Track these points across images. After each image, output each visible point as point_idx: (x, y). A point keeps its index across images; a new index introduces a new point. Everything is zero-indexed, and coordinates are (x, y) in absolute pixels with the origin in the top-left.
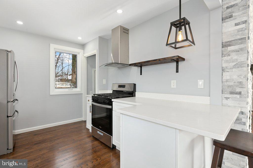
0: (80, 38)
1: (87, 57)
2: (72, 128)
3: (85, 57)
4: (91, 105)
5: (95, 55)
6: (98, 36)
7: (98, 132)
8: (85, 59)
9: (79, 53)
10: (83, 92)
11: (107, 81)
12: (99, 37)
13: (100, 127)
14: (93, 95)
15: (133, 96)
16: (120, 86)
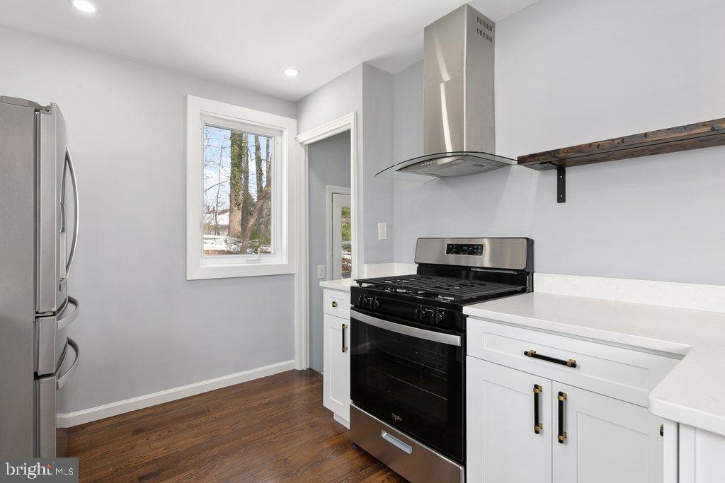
0: (291, 73)
1: (310, 145)
2: (267, 401)
3: (302, 143)
4: (348, 323)
5: (347, 134)
6: (360, 62)
7: (384, 435)
8: (303, 150)
9: (281, 132)
10: (295, 270)
11: (390, 229)
12: (364, 63)
13: (398, 418)
14: (357, 285)
15: (524, 291)
16: (455, 248)
